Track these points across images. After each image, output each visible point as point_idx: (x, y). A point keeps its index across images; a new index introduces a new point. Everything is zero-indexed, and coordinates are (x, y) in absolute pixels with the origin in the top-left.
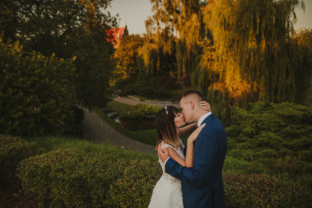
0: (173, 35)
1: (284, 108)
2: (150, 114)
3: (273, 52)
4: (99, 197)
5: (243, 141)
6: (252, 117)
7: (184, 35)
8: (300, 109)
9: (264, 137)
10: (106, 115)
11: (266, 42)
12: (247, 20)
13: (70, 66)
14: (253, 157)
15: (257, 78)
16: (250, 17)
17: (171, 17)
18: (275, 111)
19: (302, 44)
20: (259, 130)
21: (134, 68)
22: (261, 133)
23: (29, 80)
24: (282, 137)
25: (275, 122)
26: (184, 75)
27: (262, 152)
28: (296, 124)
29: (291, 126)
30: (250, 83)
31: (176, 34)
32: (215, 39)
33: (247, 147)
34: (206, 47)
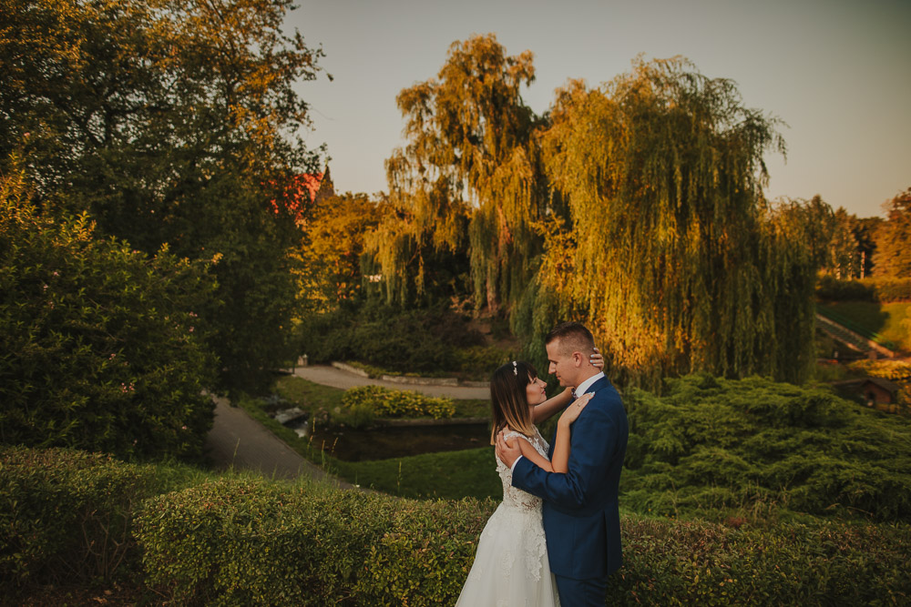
0: (462, 200)
1: (750, 389)
2: (399, 415)
3: (720, 252)
4: (340, 576)
5: (655, 472)
6: (675, 413)
7: (492, 201)
8: (788, 392)
9: (702, 459)
10: (273, 417)
11: (701, 228)
12: (653, 175)
13: (203, 277)
14: (680, 508)
15: (683, 318)
16: (659, 166)
17: (457, 152)
18: (728, 396)
19: (785, 235)
20: (692, 443)
21: (351, 284)
22: (698, 451)
23: (105, 313)
24: (745, 459)
25: (728, 423)
26: (490, 307)
27: (701, 494)
28: (777, 427)
29: (765, 433)
30: (666, 329)
31: (471, 198)
32: (576, 216)
33: (664, 485)
34: (553, 235)
